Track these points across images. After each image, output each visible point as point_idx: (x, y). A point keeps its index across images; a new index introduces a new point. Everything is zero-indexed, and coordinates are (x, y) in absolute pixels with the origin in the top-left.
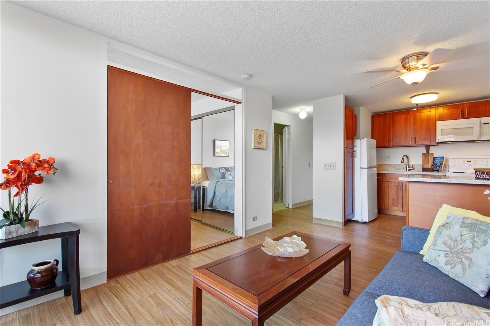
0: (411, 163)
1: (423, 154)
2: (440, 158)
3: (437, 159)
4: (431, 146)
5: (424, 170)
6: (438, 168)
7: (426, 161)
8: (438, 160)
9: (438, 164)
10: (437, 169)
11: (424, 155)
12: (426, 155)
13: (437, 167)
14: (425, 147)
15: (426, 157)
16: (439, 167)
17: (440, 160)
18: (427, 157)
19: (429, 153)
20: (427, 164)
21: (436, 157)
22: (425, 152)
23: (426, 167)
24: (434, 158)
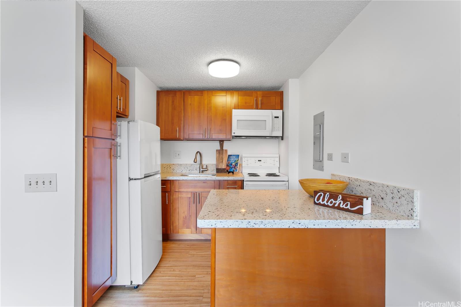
0: (205, 162)
1: (217, 150)
2: (234, 157)
3: (232, 157)
4: (225, 141)
5: (219, 171)
6: (233, 169)
7: (220, 160)
8: (233, 159)
9: (233, 164)
10: (232, 171)
11: (218, 152)
12: (220, 152)
13: (232, 167)
14: (219, 141)
15: (220, 154)
16: (234, 167)
17: (235, 159)
18: (221, 155)
19: (223, 150)
20: (221, 164)
21: (231, 155)
22: (219, 148)
23: (220, 168)
24: (229, 156)
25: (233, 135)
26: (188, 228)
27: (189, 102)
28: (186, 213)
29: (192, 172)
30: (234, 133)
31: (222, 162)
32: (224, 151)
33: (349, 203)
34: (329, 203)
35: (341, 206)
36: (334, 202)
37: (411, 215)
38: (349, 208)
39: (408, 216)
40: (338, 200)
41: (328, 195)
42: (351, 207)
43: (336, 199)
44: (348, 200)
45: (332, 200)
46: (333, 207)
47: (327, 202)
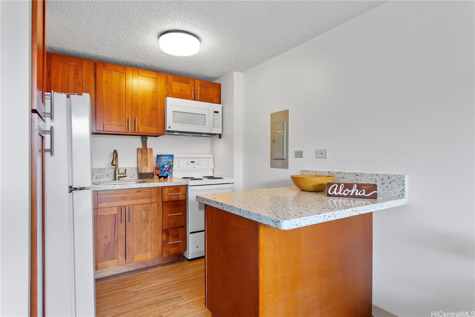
0: (122, 164)
1: (138, 149)
2: (167, 157)
3: (162, 157)
4: (148, 137)
5: (142, 176)
6: (166, 172)
7: (143, 162)
8: (165, 160)
9: (166, 166)
10: (165, 175)
11: (140, 152)
12: (143, 151)
13: (165, 171)
14: (140, 137)
15: (143, 154)
16: (168, 170)
17: (168, 160)
18: (145, 155)
19: (147, 148)
20: (145, 167)
21: (161, 156)
22: (141, 146)
23: (144, 172)
24: (158, 156)
25: (168, 129)
26: (112, 258)
27: (104, 78)
28: (109, 238)
29: (101, 180)
30: (169, 127)
31: (147, 164)
32: (148, 150)
33: (364, 190)
34: (344, 193)
35: (356, 194)
36: (349, 191)
37: (403, 195)
38: (364, 195)
39: (399, 196)
40: (353, 189)
41: (343, 185)
42: (366, 194)
43: (351, 188)
44: (363, 188)
45: (347, 190)
46: (349, 196)
47: (342, 192)
